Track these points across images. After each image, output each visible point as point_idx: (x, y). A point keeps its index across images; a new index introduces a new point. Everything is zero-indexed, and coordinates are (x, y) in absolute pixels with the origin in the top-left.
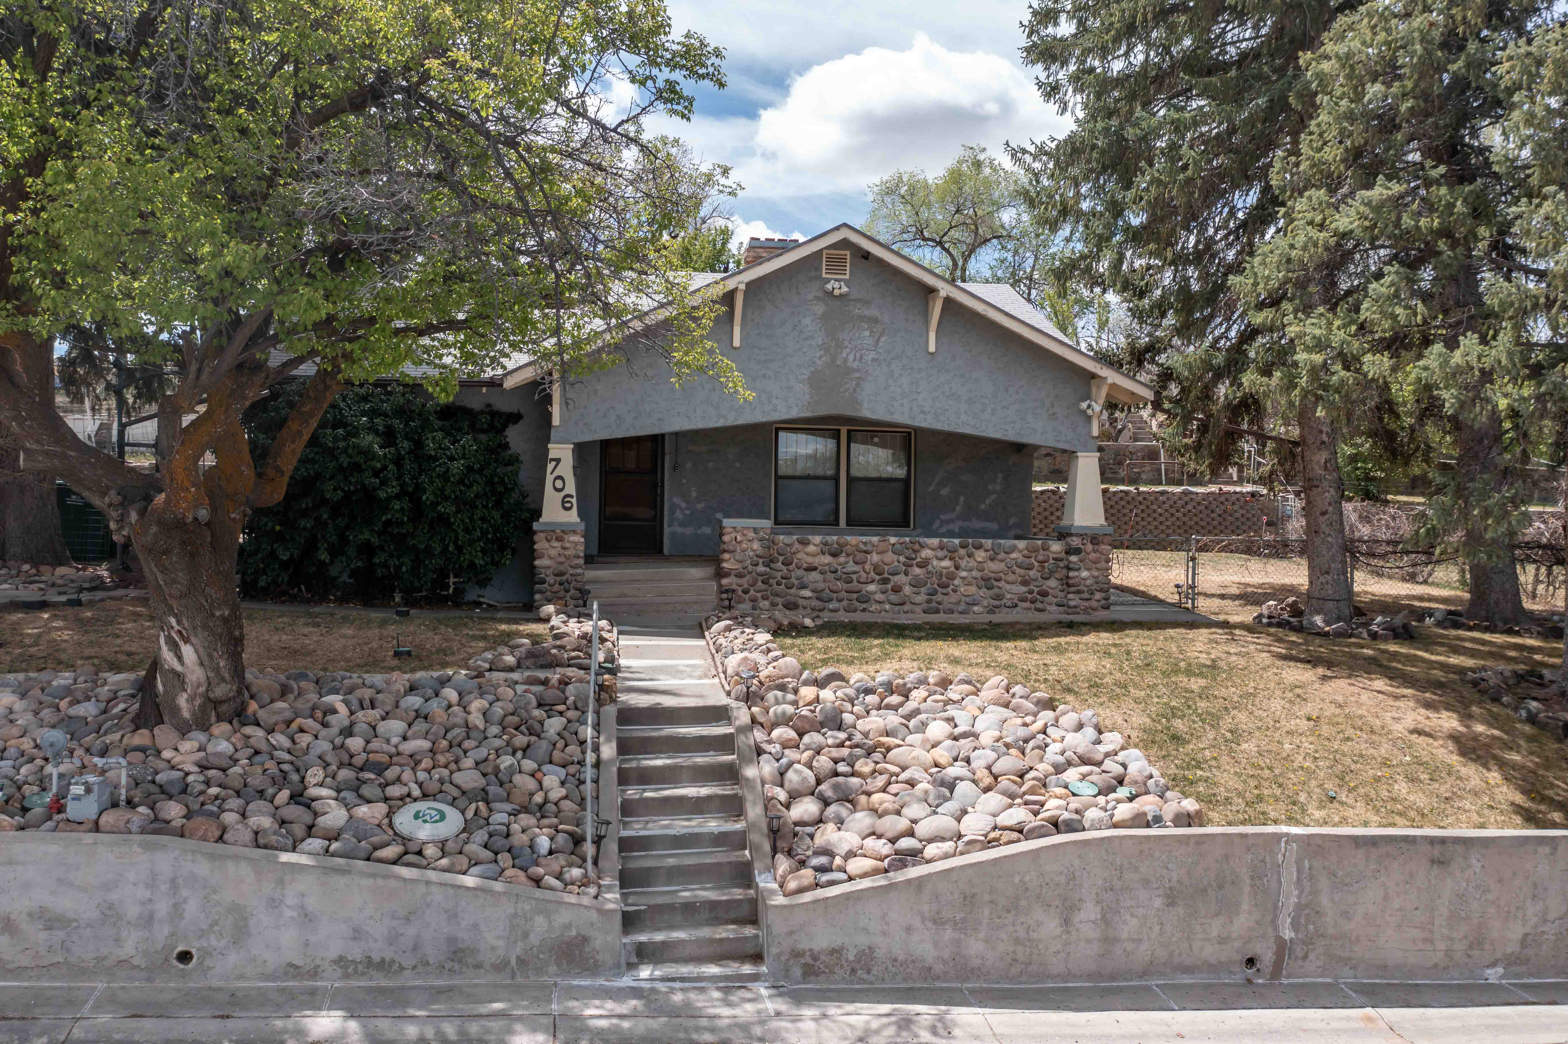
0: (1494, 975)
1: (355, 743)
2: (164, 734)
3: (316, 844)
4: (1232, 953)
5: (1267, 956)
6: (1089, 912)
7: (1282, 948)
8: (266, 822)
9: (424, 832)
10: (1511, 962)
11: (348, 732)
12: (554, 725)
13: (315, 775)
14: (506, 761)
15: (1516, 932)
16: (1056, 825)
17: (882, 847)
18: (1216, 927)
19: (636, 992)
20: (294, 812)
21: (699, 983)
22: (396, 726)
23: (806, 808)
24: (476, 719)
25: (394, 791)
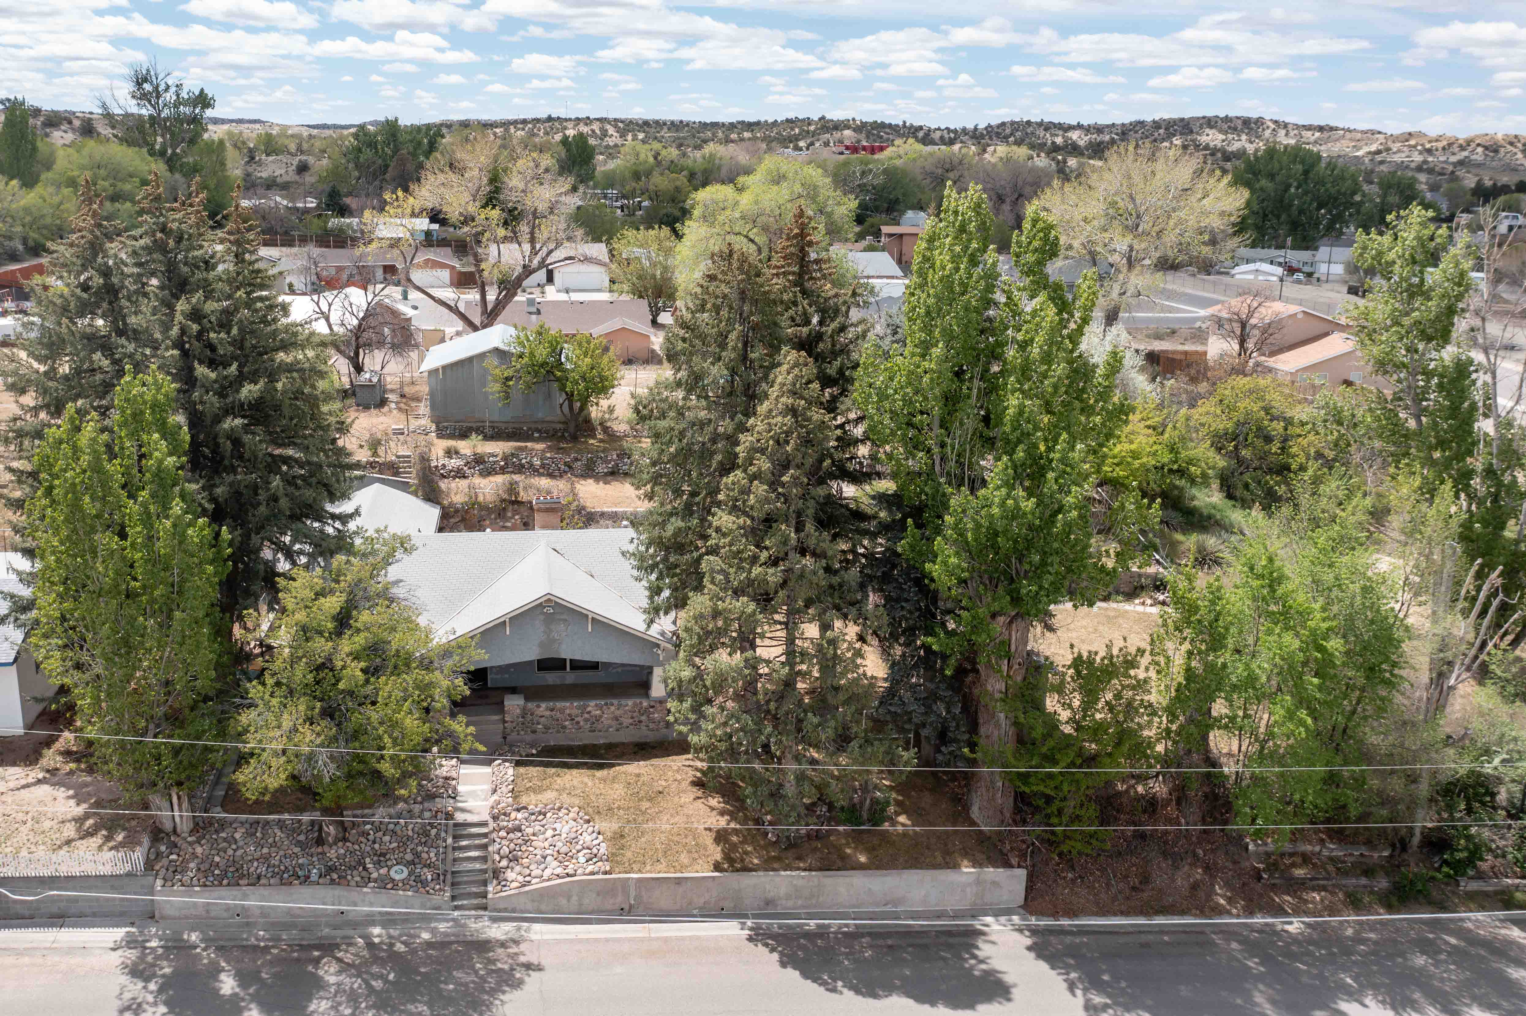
0: (695, 912)
1: (377, 846)
2: (326, 848)
3: (371, 884)
4: (617, 907)
5: (627, 907)
6: (575, 898)
7: (631, 906)
8: (358, 879)
9: (397, 877)
10: (700, 908)
11: (374, 842)
12: (434, 832)
13: (368, 860)
14: (420, 848)
15: (702, 900)
16: (568, 875)
17: (520, 878)
18: (611, 901)
19: (453, 920)
20: (364, 874)
21: (469, 917)
22: (387, 838)
23: (504, 863)
24: (410, 833)
25: (389, 863)
